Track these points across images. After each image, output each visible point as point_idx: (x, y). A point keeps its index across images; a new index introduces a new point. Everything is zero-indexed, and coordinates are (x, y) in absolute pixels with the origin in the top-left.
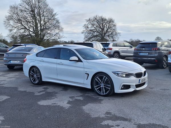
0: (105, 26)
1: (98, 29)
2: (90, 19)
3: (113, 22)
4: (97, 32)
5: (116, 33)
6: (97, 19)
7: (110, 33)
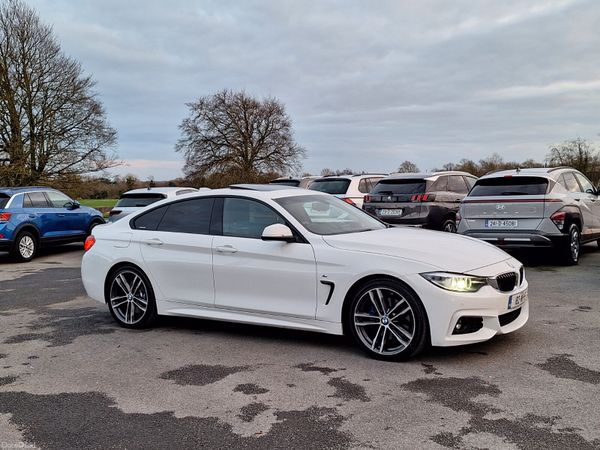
0: (255, 125)
1: (230, 137)
2: (202, 103)
3: (280, 112)
4: (229, 145)
5: (290, 149)
6: (226, 102)
7: (273, 148)
